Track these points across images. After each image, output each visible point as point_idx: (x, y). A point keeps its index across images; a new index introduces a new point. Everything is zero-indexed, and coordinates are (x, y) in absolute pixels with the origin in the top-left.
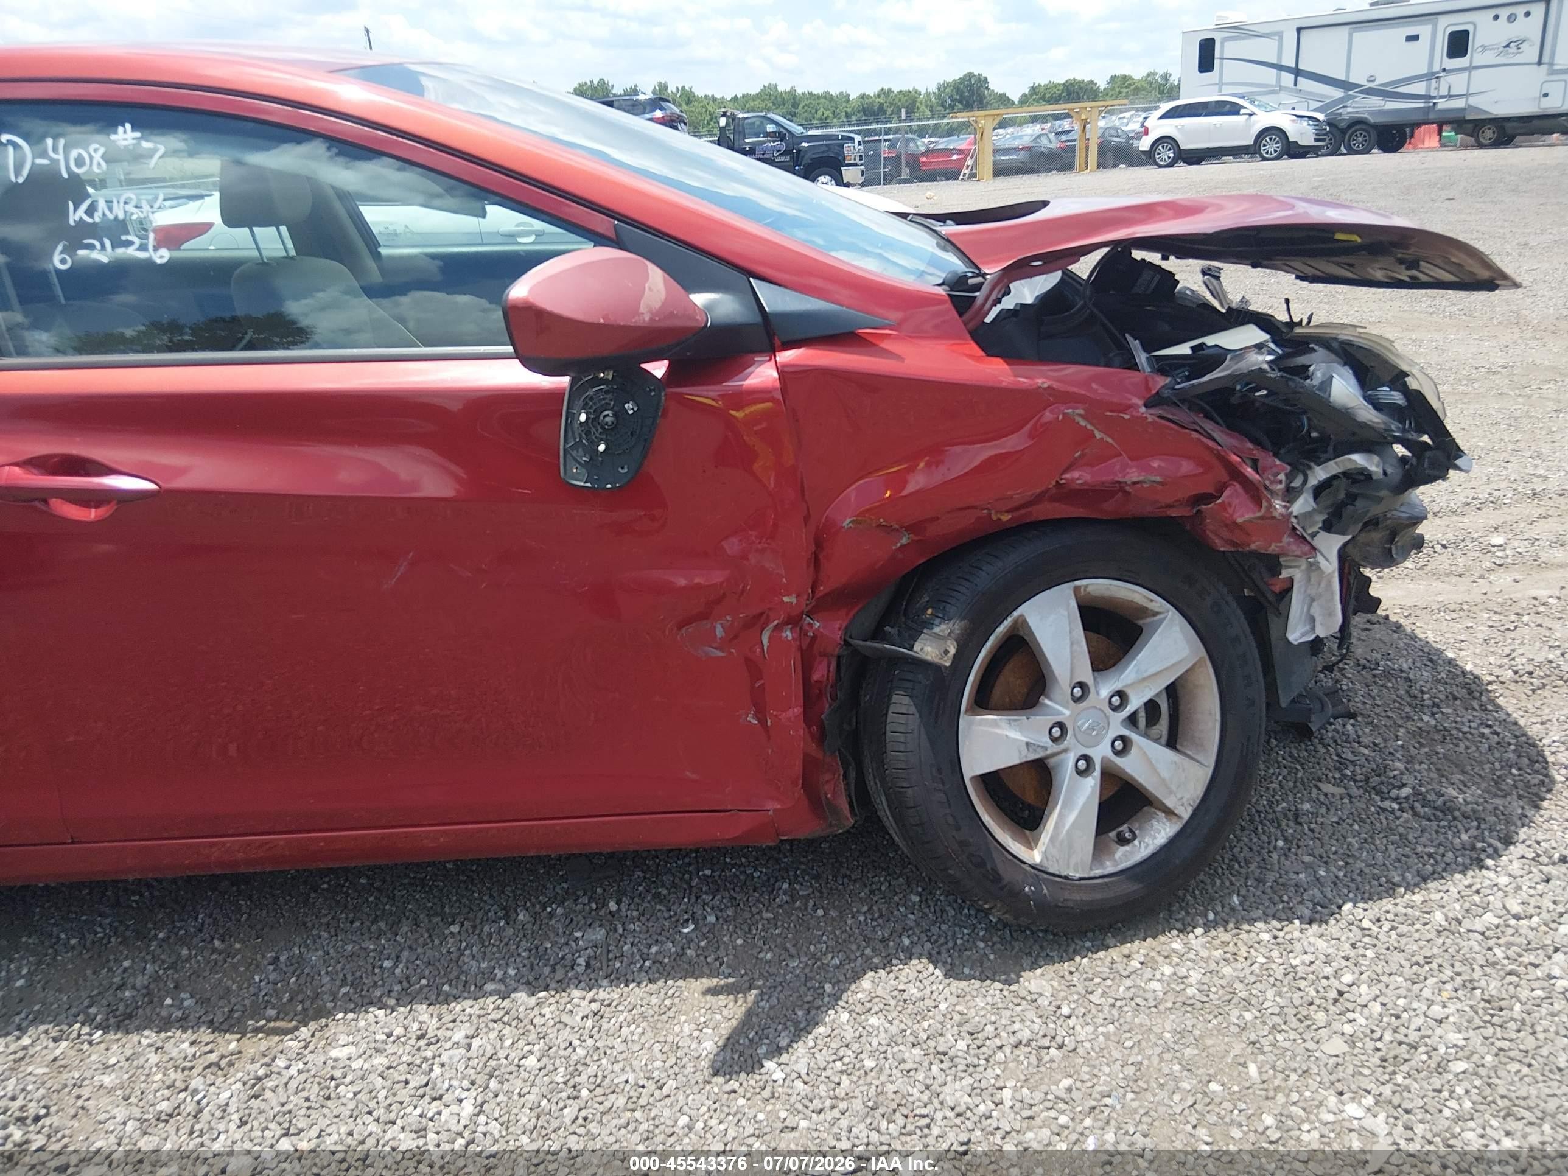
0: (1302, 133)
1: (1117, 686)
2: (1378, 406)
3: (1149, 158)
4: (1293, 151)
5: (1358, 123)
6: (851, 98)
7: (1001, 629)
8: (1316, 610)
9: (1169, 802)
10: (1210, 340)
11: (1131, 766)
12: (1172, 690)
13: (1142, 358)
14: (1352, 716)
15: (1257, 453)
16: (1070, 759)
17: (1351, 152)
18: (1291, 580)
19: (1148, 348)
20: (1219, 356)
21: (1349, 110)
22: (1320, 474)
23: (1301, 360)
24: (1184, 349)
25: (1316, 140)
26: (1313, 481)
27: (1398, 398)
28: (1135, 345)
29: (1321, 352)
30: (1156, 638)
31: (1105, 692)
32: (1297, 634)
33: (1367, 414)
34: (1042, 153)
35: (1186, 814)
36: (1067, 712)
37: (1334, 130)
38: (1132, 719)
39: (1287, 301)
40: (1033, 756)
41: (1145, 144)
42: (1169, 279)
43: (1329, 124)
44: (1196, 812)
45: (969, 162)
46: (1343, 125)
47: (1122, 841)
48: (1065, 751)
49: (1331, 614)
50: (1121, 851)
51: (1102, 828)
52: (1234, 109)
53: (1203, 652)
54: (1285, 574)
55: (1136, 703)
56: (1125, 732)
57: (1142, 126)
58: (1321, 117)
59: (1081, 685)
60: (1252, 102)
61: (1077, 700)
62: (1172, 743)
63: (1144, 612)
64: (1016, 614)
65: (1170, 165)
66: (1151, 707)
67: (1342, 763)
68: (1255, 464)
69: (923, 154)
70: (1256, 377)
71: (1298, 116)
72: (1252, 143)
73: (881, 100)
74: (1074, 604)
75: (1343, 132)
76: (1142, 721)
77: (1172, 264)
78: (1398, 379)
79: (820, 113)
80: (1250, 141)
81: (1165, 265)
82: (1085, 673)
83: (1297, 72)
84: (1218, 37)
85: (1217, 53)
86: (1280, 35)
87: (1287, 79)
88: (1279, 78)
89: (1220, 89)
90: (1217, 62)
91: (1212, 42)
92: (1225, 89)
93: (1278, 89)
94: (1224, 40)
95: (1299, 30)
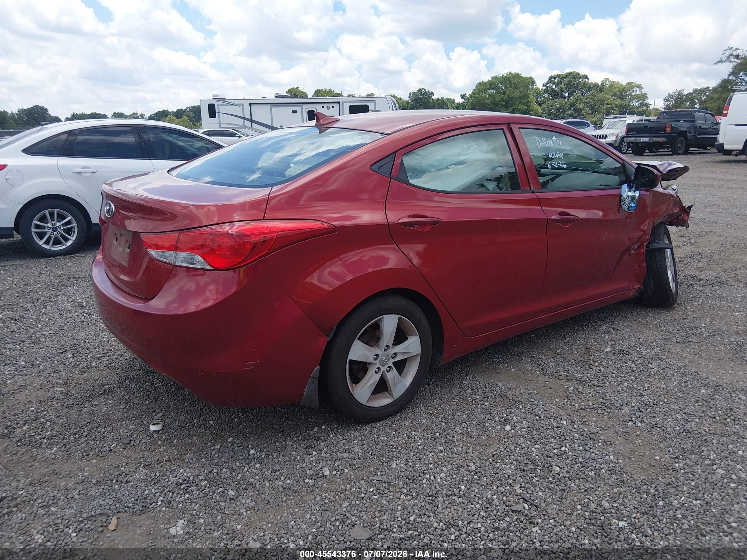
52: (233, 134)
83: (252, 121)
84: (216, 103)
85: (217, 111)
86: (242, 105)
87: (248, 124)
88: (244, 123)
89: (220, 125)
90: (217, 114)
91: (213, 105)
92: (222, 126)
93: (245, 127)
94: (219, 105)
95: (250, 104)
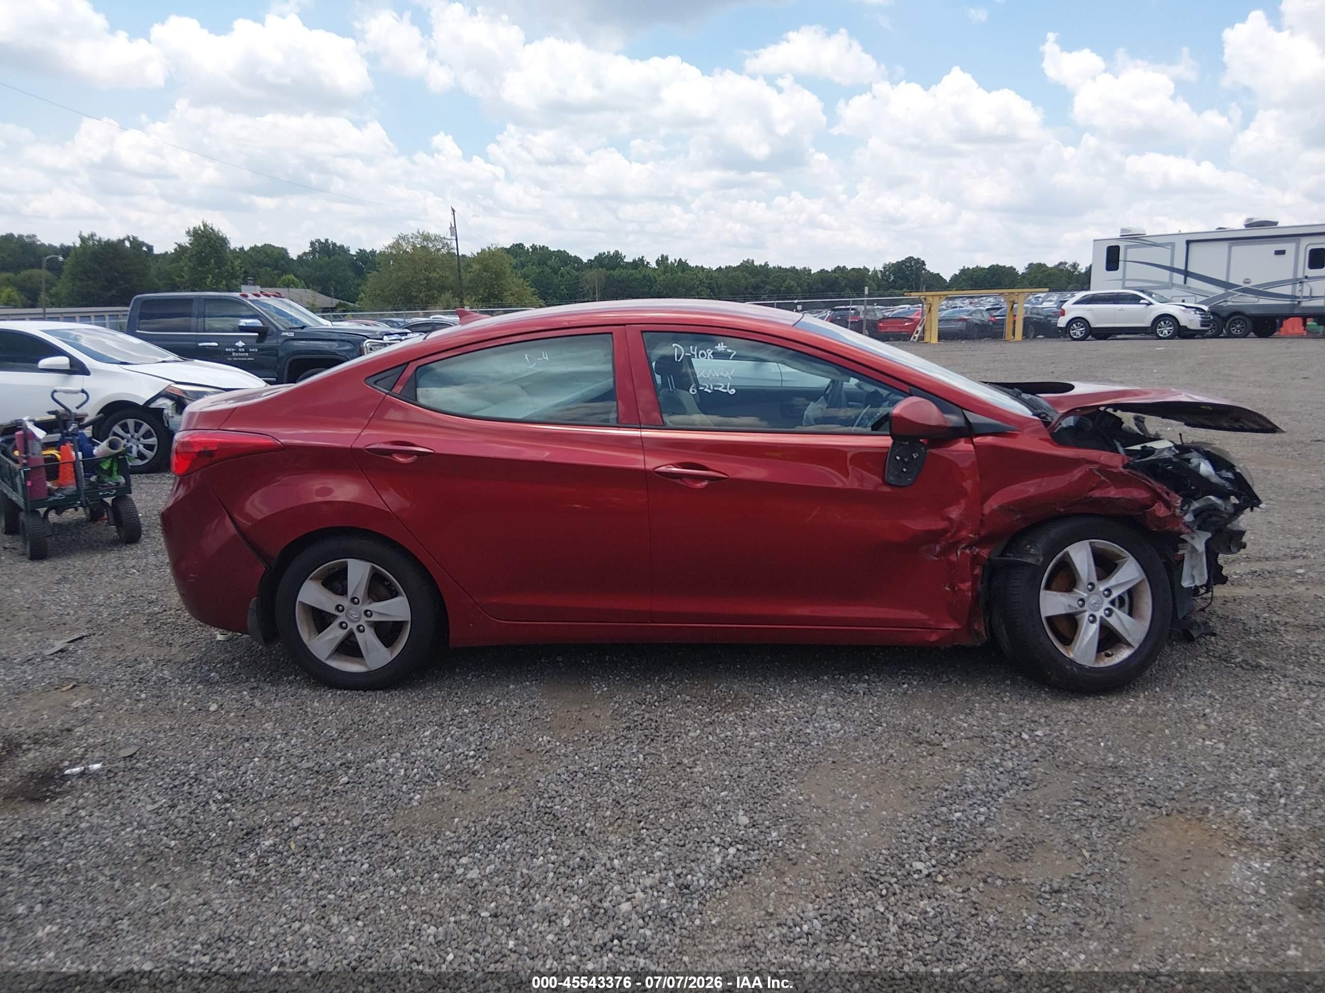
0: (1191, 320)
1: (1107, 586)
2: (1221, 477)
3: (1064, 333)
4: (1182, 333)
5: (1236, 315)
6: (812, 272)
7: (1059, 556)
8: (1195, 573)
9: (1129, 640)
10: (1149, 445)
11: (1113, 621)
12: (1130, 592)
13: (1121, 449)
14: (1214, 635)
15: (1168, 491)
16: (1087, 614)
17: (1230, 336)
18: (1183, 556)
19: (1124, 446)
20: (1152, 451)
21: (1229, 303)
22: (1196, 505)
23: (1187, 456)
24: (1138, 447)
25: (1202, 326)
26: (1192, 508)
27: (1230, 475)
28: (1118, 444)
29: (1195, 454)
30: (1124, 567)
31: (1102, 589)
32: (1186, 583)
33: (1215, 479)
34: (977, 324)
35: (1136, 646)
36: (1085, 595)
37: (1216, 318)
38: (1112, 603)
39: (1180, 435)
40: (1071, 611)
41: (1062, 322)
42: (1119, 421)
43: (1213, 313)
44: (1140, 646)
45: (919, 329)
46: (1224, 314)
47: (1108, 655)
48: (1085, 611)
49: (1202, 575)
50: (1107, 659)
51: (1099, 650)
52: (1136, 299)
53: (1144, 576)
54: (1180, 552)
55: (1115, 594)
56: (1111, 607)
57: (1060, 307)
58: (1206, 308)
59: (1091, 584)
60: (1150, 295)
61: (1091, 590)
62: (1130, 614)
63: (1119, 557)
64: (1065, 550)
65: (1083, 339)
66: (1120, 597)
67: (1208, 651)
68: (1168, 494)
69: (880, 321)
70: (1168, 461)
71: (1186, 307)
72: (1149, 325)
73: (837, 275)
74: (1089, 549)
75: (1225, 320)
76: (1117, 604)
77: (1119, 413)
78: (1231, 467)
79: (787, 282)
80: (1147, 323)
81: (1116, 414)
82: (1094, 579)
83: (1186, 274)
84: (1122, 245)
85: (1121, 257)
86: (1173, 245)
87: (1179, 278)
88: (1171, 278)
89: (1124, 284)
90: (1121, 264)
91: (1117, 248)
92: (1128, 284)
93: (1171, 285)
94: (1127, 247)
95: (1188, 242)
